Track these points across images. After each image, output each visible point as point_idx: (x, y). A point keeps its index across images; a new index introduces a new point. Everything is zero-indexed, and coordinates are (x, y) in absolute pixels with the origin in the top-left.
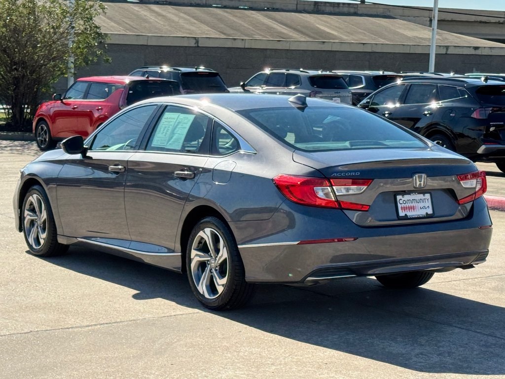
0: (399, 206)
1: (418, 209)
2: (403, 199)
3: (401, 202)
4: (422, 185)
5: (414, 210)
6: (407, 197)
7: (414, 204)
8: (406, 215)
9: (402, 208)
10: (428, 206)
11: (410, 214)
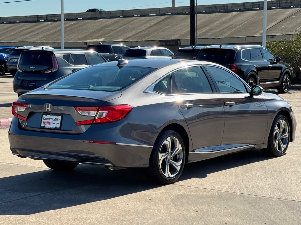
0: (43, 120)
1: (52, 124)
2: (46, 117)
3: (44, 118)
4: (49, 110)
5: (49, 124)
6: (48, 116)
7: (50, 121)
8: (44, 126)
9: (44, 122)
10: (58, 123)
11: (47, 126)
